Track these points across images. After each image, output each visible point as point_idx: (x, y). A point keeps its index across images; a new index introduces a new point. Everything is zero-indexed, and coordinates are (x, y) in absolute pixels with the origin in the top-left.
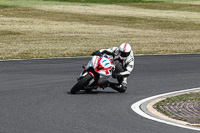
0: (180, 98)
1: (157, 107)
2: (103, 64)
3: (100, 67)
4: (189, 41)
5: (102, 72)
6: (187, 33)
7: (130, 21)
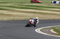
0: (45, 29)
1: (41, 30)
2: (32, 21)
3: (31, 22)
4: (47, 17)
5: (32, 23)
6: (47, 15)
7: (35, 13)
